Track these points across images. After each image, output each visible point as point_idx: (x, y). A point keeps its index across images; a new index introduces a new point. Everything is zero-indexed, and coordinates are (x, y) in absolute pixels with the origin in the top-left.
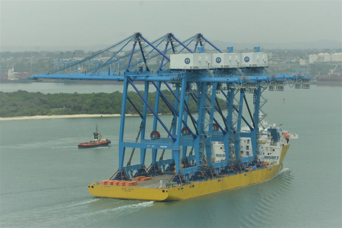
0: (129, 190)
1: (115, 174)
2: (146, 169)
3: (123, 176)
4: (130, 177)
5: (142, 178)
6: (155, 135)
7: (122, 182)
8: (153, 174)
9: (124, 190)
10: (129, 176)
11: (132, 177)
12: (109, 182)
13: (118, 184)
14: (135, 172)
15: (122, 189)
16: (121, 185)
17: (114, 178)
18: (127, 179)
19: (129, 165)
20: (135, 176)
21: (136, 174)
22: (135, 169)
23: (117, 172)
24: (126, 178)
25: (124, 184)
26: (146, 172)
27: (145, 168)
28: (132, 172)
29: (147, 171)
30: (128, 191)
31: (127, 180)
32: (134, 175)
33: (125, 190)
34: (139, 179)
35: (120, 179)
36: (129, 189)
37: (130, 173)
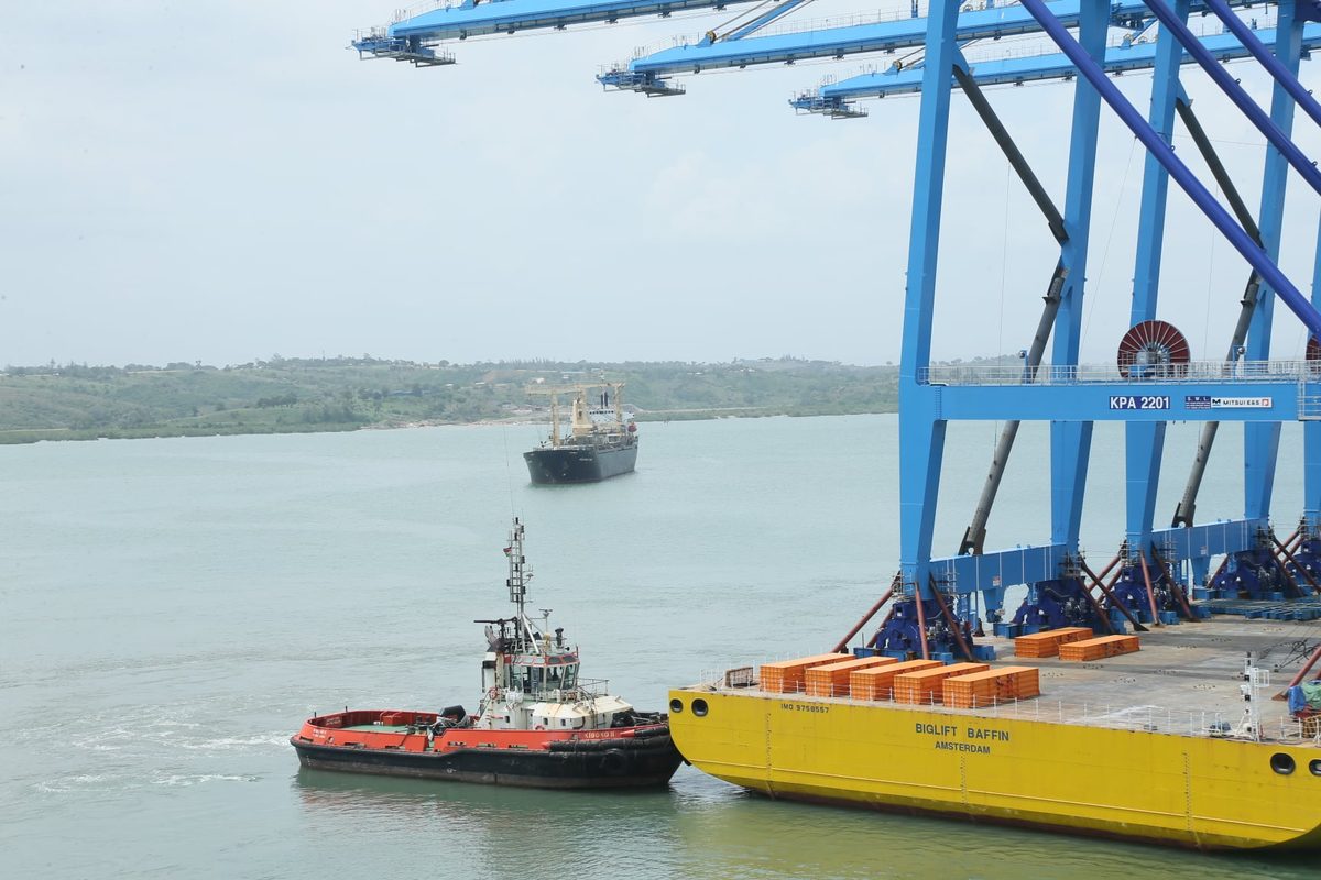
0: (978, 742)
1: (875, 610)
2: (1088, 582)
3: (928, 623)
4: (981, 633)
5: (1070, 638)
6: (1150, 349)
7: (924, 669)
8: (1134, 614)
9: (934, 738)
10: (974, 629)
11: (996, 633)
12: (820, 675)
13: (885, 688)
14: (1015, 597)
15: (919, 728)
16: (913, 693)
17: (868, 640)
18: (959, 645)
19: (971, 550)
20: (1016, 631)
21: (1020, 613)
22: (1019, 583)
23: (889, 595)
24: (955, 639)
25: (933, 692)
26: (1090, 600)
27: (1083, 574)
28: (995, 598)
29: (1096, 593)
30: (967, 747)
31: (959, 656)
32: (1008, 617)
33: (941, 738)
34: (1050, 650)
35: (909, 648)
36: (970, 733)
37: (979, 605)
